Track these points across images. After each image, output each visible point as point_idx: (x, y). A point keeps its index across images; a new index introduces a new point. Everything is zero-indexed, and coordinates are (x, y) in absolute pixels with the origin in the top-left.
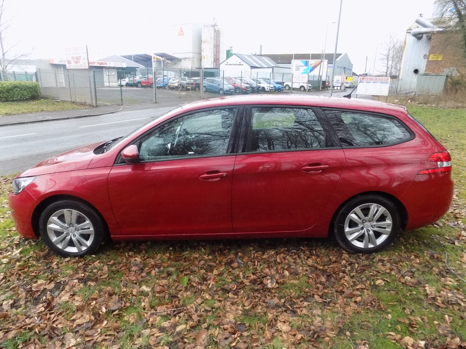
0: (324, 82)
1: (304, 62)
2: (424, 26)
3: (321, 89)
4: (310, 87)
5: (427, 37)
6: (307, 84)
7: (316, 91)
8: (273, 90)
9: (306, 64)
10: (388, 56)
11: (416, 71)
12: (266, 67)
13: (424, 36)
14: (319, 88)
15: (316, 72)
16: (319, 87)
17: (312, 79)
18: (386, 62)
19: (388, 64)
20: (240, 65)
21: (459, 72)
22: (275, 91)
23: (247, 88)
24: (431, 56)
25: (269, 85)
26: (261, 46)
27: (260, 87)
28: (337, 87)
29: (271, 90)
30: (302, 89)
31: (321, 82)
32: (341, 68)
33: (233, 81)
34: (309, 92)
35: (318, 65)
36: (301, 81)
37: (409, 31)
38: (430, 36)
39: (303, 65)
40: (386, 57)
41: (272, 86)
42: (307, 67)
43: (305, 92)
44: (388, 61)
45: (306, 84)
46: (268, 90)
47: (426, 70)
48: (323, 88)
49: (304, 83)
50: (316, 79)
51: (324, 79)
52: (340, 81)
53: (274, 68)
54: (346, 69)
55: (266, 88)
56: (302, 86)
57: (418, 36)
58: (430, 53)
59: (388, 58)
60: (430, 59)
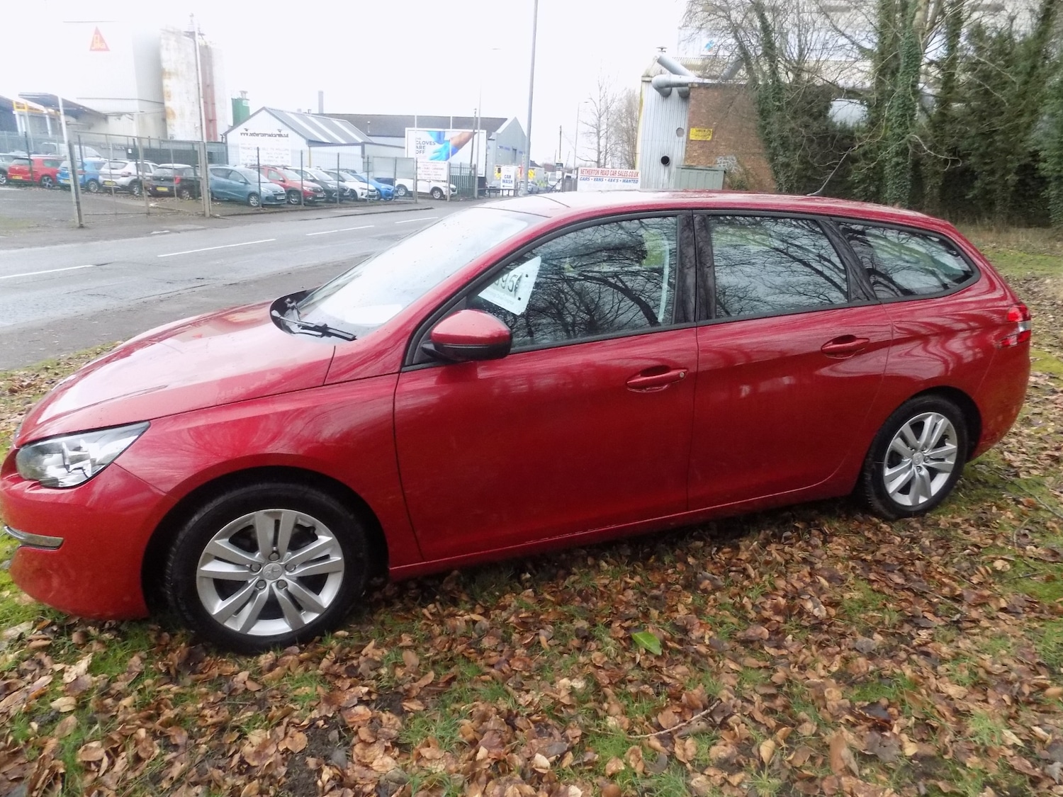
0: (482, 180)
1: (435, 134)
2: (674, 71)
3: (476, 194)
4: (454, 191)
5: (679, 93)
6: (447, 185)
7: (466, 200)
8: (374, 196)
9: (440, 138)
10: (598, 128)
11: (665, 161)
12: (343, 142)
13: (675, 90)
14: (473, 194)
15: (462, 157)
16: (473, 190)
17: (456, 173)
18: (596, 140)
19: (599, 145)
20: (280, 135)
21: (742, 166)
22: (379, 200)
23: (316, 191)
24: (693, 131)
25: (365, 185)
26: (321, 93)
27: (345, 190)
28: (509, 190)
29: (370, 196)
30: (437, 195)
31: (477, 179)
32: (508, 149)
33: (279, 174)
34: (453, 203)
35: (466, 141)
36: (433, 177)
37: (647, 79)
38: (686, 93)
39: (432, 139)
40: (595, 130)
41: (372, 187)
42: (441, 146)
43: (442, 202)
44: (599, 138)
45: (445, 184)
46: (363, 197)
47: (686, 159)
48: (482, 193)
49: (438, 181)
50: (466, 172)
51: (481, 172)
52: (513, 179)
53: (366, 145)
54: (518, 152)
55: (359, 192)
56: (435, 189)
57: (664, 90)
58: (691, 126)
59: (599, 132)
60: (692, 137)
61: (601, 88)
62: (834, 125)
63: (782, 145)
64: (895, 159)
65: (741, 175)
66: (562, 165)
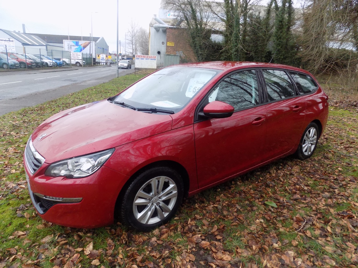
0: (94, 59)
1: (75, 42)
2: (160, 23)
3: (92, 64)
4: (84, 63)
5: (162, 30)
6: (82, 61)
7: (89, 66)
8: (55, 65)
9: (77, 44)
10: (132, 41)
11: (159, 53)
12: (37, 44)
14: (91, 64)
15: (86, 51)
16: (91, 63)
17: (85, 57)
18: (132, 45)
19: (133, 47)
21: (185, 55)
22: (57, 66)
23: (32, 63)
24: (168, 43)
25: (51, 61)
26: (24, 25)
27: (43, 63)
28: (104, 63)
29: (54, 65)
30: (78, 65)
31: (92, 59)
32: (101, 48)
33: (15, 56)
34: (84, 67)
35: (87, 45)
36: (76, 58)
37: (151, 25)
38: (165, 31)
39: (74, 44)
40: (131, 42)
41: (54, 62)
42: (78, 47)
43: (81, 67)
44: (133, 45)
45: (81, 61)
46: (51, 65)
47: (166, 52)
48: (94, 64)
49: (78, 60)
50: (88, 56)
51: (94, 56)
52: (105, 59)
53: (48, 46)
54: (104, 49)
55: (49, 63)
56: (77, 62)
57: (157, 29)
58: (167, 41)
59: (132, 43)
60: (168, 45)
61: (132, 28)
62: (212, 42)
63: (200, 48)
64: (235, 53)
65: (184, 57)
66: (121, 54)
